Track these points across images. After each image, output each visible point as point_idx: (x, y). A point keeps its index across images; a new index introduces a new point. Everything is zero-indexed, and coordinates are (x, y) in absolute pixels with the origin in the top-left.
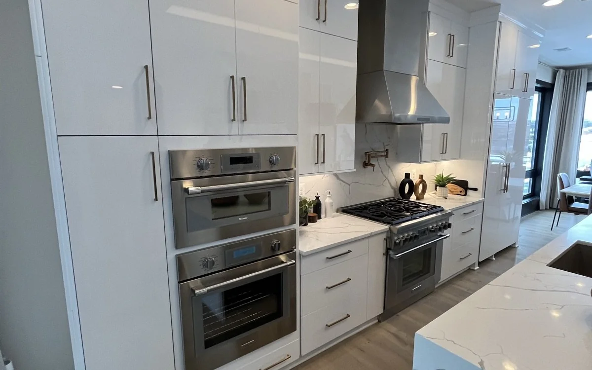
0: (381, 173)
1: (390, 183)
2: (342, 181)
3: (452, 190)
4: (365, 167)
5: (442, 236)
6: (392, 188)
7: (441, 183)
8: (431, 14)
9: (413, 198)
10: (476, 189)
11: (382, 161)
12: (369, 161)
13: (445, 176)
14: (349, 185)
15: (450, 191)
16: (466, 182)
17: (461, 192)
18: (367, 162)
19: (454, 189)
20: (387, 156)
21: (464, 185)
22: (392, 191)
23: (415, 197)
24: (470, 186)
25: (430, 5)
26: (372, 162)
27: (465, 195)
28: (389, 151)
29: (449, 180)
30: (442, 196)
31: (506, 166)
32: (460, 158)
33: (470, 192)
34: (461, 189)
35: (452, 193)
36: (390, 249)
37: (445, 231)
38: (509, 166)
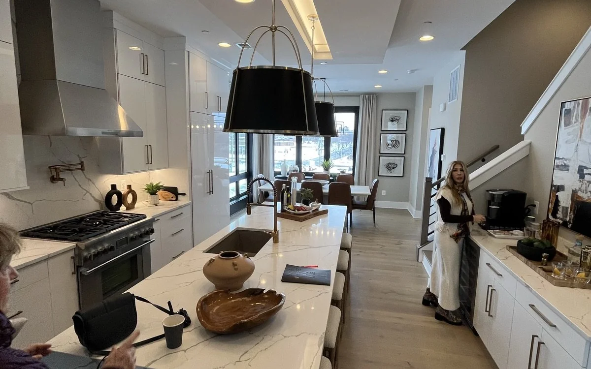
0: (79, 187)
1: (93, 197)
2: (18, 200)
3: (165, 197)
4: (53, 182)
5: (146, 241)
6: (96, 200)
7: (153, 191)
8: (118, 31)
9: (123, 209)
10: (184, 194)
11: (79, 175)
12: (58, 174)
13: (154, 184)
14: (32, 204)
15: (164, 197)
16: (176, 189)
17: (172, 198)
18: (55, 177)
19: (167, 195)
20: (82, 169)
21: (174, 191)
22: (98, 204)
23: (125, 208)
24: (180, 191)
25: (114, 22)
26: (61, 176)
27: (177, 200)
28: (85, 163)
29: (158, 188)
30: (153, 203)
31: (209, 172)
32: (168, 167)
33: (180, 197)
34: (172, 195)
35: (165, 199)
36: (80, 266)
37: (151, 236)
38: (212, 172)
